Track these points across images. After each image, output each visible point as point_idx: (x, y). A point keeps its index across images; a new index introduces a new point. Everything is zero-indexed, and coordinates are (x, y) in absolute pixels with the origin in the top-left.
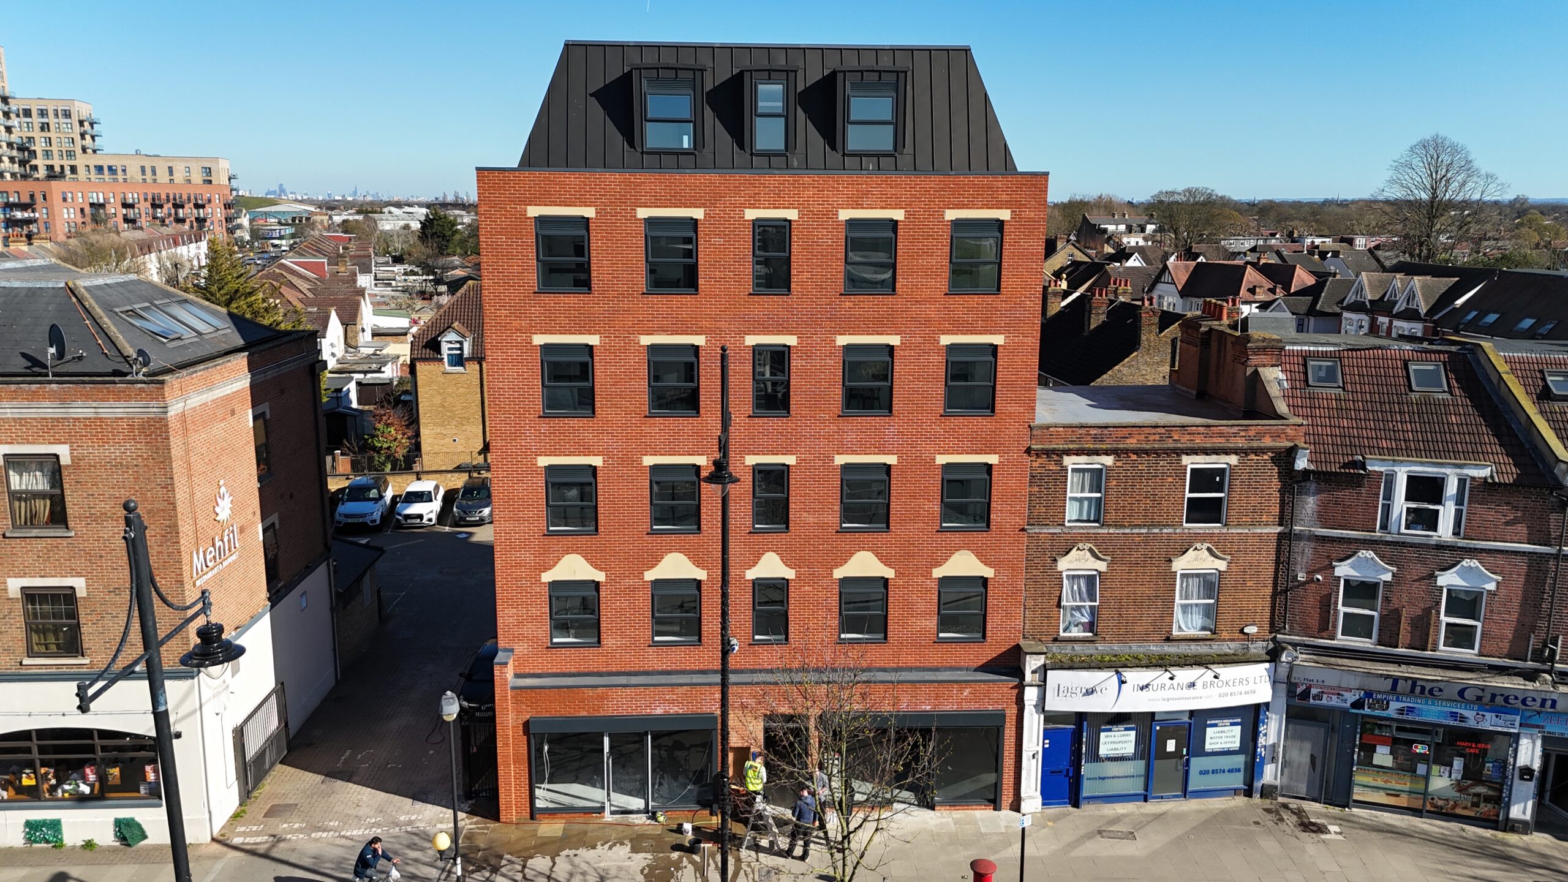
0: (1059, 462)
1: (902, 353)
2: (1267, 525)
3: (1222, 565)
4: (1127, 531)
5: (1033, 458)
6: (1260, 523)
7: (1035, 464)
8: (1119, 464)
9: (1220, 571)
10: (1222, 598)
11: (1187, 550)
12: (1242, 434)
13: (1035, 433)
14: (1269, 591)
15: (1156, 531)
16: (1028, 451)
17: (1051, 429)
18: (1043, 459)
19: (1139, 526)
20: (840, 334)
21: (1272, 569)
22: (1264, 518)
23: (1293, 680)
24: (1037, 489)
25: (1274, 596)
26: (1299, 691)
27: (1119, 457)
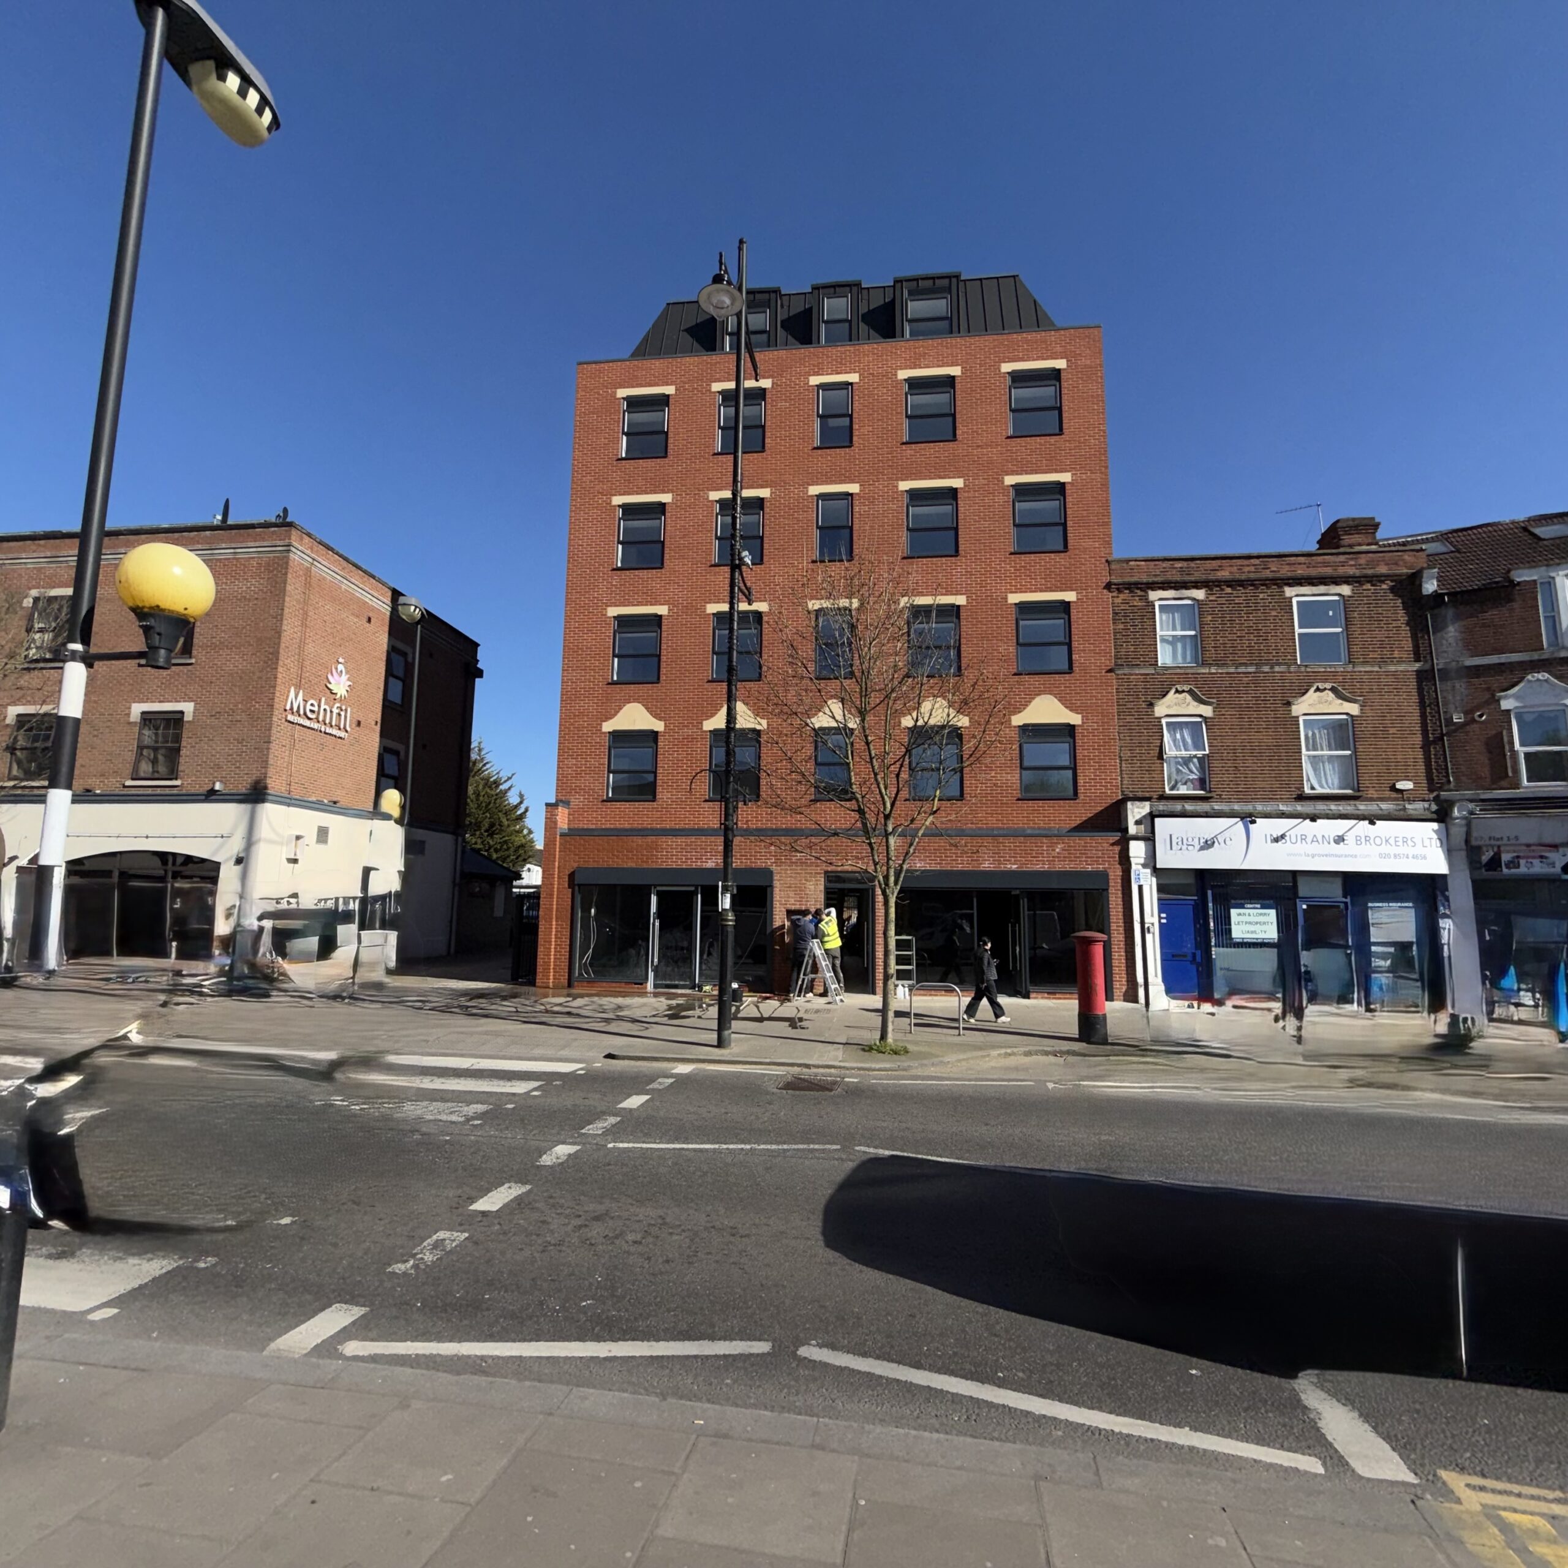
0: (1145, 598)
1: (966, 495)
2: (1400, 661)
3: (1354, 709)
4: (1232, 670)
5: (1115, 594)
6: (1392, 660)
7: (1119, 600)
8: (1212, 598)
9: (1352, 716)
10: (1360, 748)
11: (1307, 691)
12: (1352, 563)
13: (1113, 567)
14: (1418, 739)
15: (1266, 669)
16: (1108, 586)
17: (1132, 563)
18: (1126, 595)
19: (1245, 664)
20: (902, 480)
21: (1416, 713)
22: (1396, 654)
23: (1474, 843)
24: (1121, 626)
25: (1426, 746)
26: (1485, 858)
27: (1211, 590)
